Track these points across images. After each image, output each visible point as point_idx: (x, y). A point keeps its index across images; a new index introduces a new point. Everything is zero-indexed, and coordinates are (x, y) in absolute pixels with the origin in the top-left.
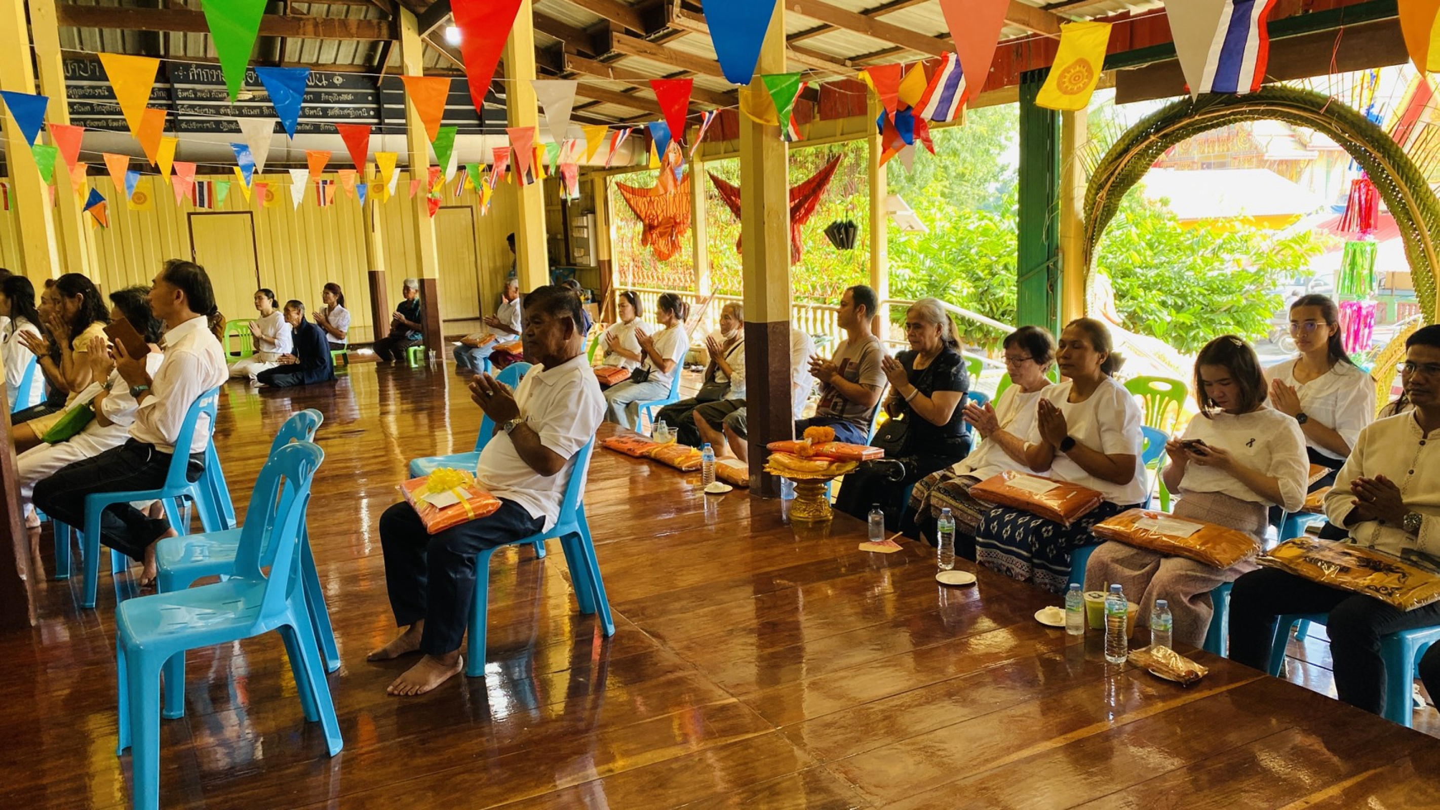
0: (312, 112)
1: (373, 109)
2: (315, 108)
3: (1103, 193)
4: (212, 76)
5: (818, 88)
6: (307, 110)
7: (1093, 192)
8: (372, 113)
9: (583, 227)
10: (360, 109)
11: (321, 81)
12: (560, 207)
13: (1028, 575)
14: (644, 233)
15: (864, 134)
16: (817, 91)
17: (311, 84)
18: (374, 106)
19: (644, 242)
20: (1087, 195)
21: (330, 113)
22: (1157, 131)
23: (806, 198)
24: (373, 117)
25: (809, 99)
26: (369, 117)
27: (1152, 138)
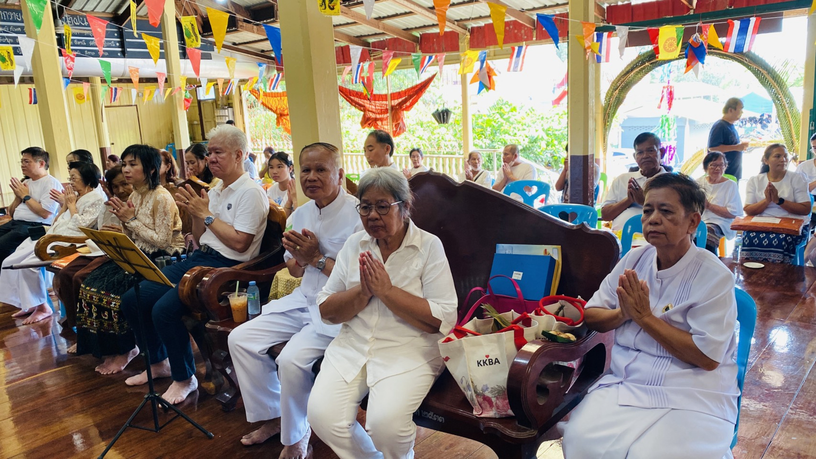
0: (79, 43)
1: (118, 42)
2: (81, 40)
3: (617, 91)
4: (10, 16)
5: (419, 36)
6: (75, 41)
7: (611, 90)
8: (118, 44)
9: (226, 116)
10: (110, 41)
11: (84, 22)
12: (197, 105)
13: (782, 260)
14: (278, 119)
15: (457, 61)
16: (418, 38)
17: (77, 24)
18: (119, 40)
19: (278, 123)
20: (608, 92)
21: (91, 43)
22: (649, 61)
23: (410, 97)
24: (119, 47)
25: (415, 42)
26: (116, 47)
27: (647, 64)
